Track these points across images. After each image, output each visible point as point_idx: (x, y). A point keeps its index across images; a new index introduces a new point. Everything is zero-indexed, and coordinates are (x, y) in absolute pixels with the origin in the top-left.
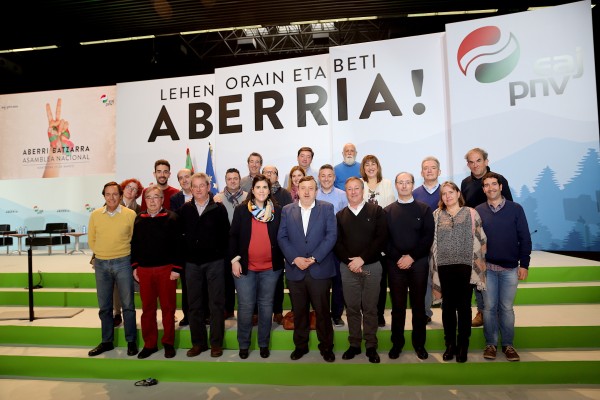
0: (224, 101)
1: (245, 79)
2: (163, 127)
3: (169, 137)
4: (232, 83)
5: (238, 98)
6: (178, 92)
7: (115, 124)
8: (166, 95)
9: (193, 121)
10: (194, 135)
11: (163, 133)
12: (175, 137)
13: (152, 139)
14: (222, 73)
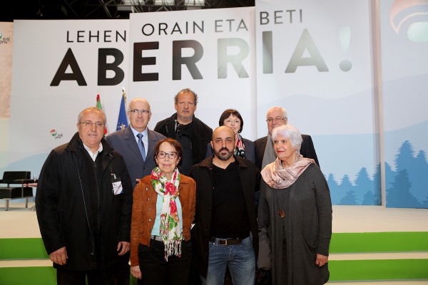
0: (139, 47)
1: (163, 27)
2: (68, 70)
3: (75, 82)
4: (148, 30)
5: (154, 46)
6: (86, 35)
7: (10, 65)
8: (73, 37)
9: (103, 66)
10: (102, 81)
11: (69, 77)
12: (82, 82)
13: (55, 83)
14: (137, 19)
